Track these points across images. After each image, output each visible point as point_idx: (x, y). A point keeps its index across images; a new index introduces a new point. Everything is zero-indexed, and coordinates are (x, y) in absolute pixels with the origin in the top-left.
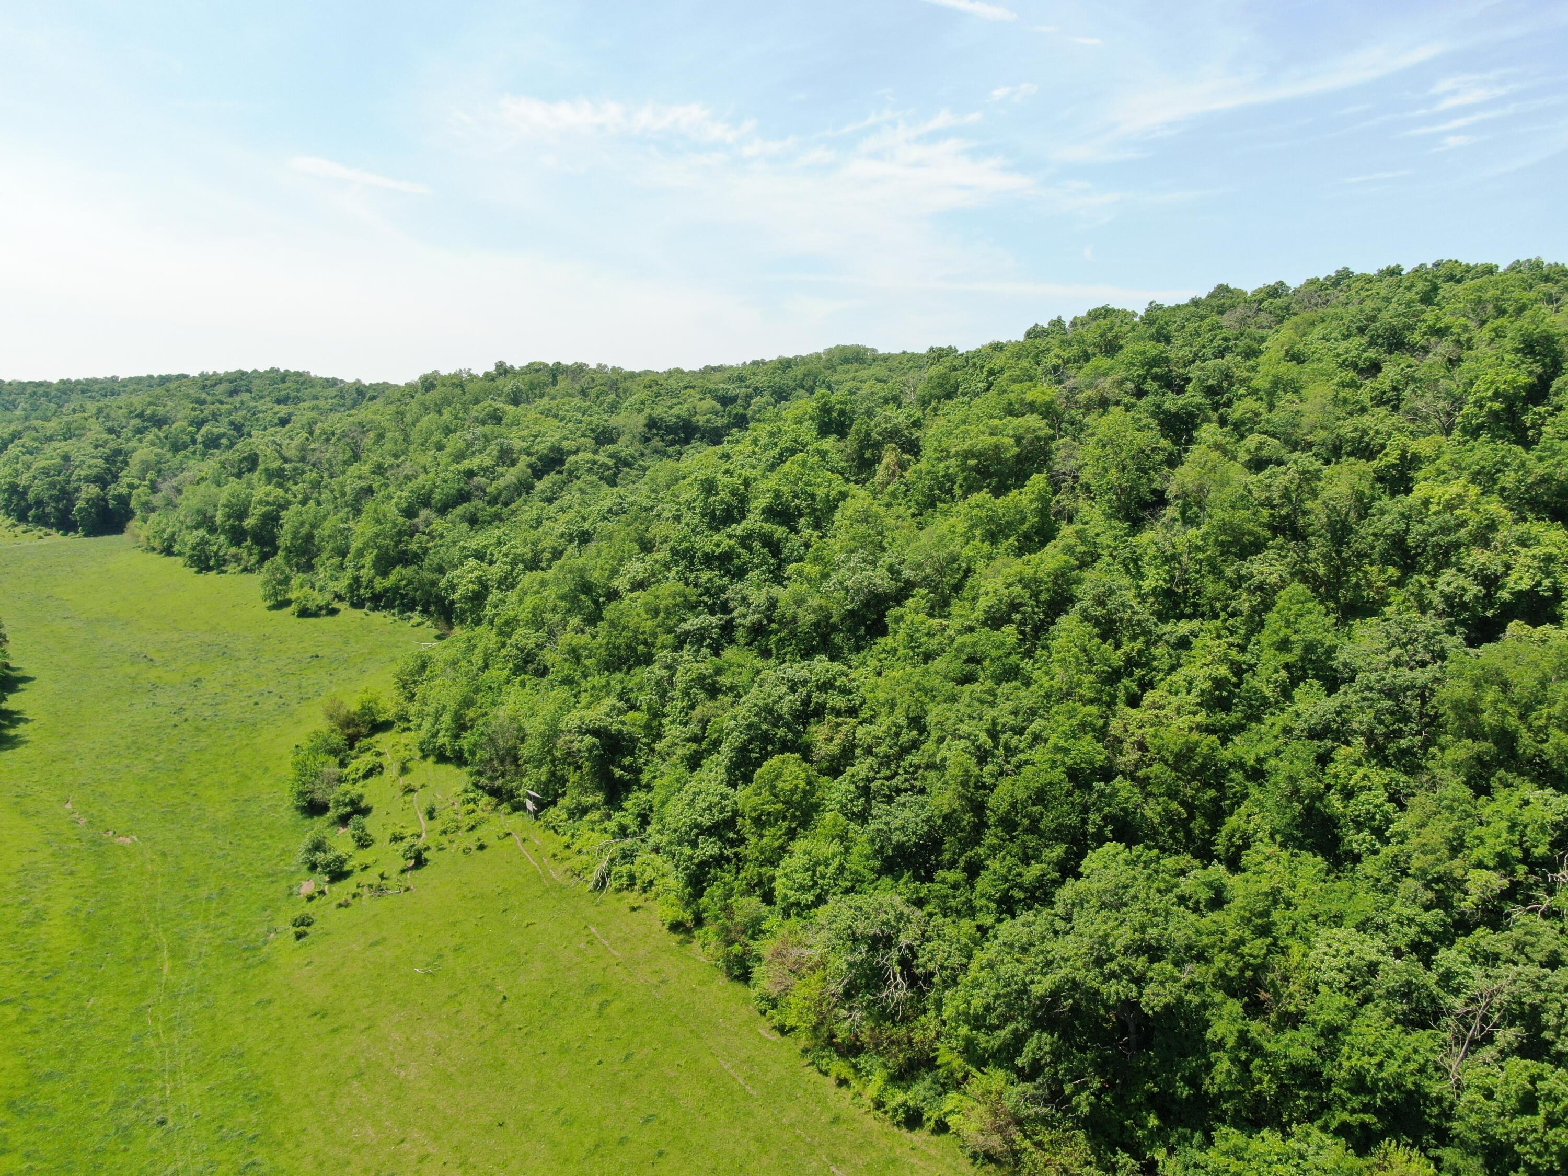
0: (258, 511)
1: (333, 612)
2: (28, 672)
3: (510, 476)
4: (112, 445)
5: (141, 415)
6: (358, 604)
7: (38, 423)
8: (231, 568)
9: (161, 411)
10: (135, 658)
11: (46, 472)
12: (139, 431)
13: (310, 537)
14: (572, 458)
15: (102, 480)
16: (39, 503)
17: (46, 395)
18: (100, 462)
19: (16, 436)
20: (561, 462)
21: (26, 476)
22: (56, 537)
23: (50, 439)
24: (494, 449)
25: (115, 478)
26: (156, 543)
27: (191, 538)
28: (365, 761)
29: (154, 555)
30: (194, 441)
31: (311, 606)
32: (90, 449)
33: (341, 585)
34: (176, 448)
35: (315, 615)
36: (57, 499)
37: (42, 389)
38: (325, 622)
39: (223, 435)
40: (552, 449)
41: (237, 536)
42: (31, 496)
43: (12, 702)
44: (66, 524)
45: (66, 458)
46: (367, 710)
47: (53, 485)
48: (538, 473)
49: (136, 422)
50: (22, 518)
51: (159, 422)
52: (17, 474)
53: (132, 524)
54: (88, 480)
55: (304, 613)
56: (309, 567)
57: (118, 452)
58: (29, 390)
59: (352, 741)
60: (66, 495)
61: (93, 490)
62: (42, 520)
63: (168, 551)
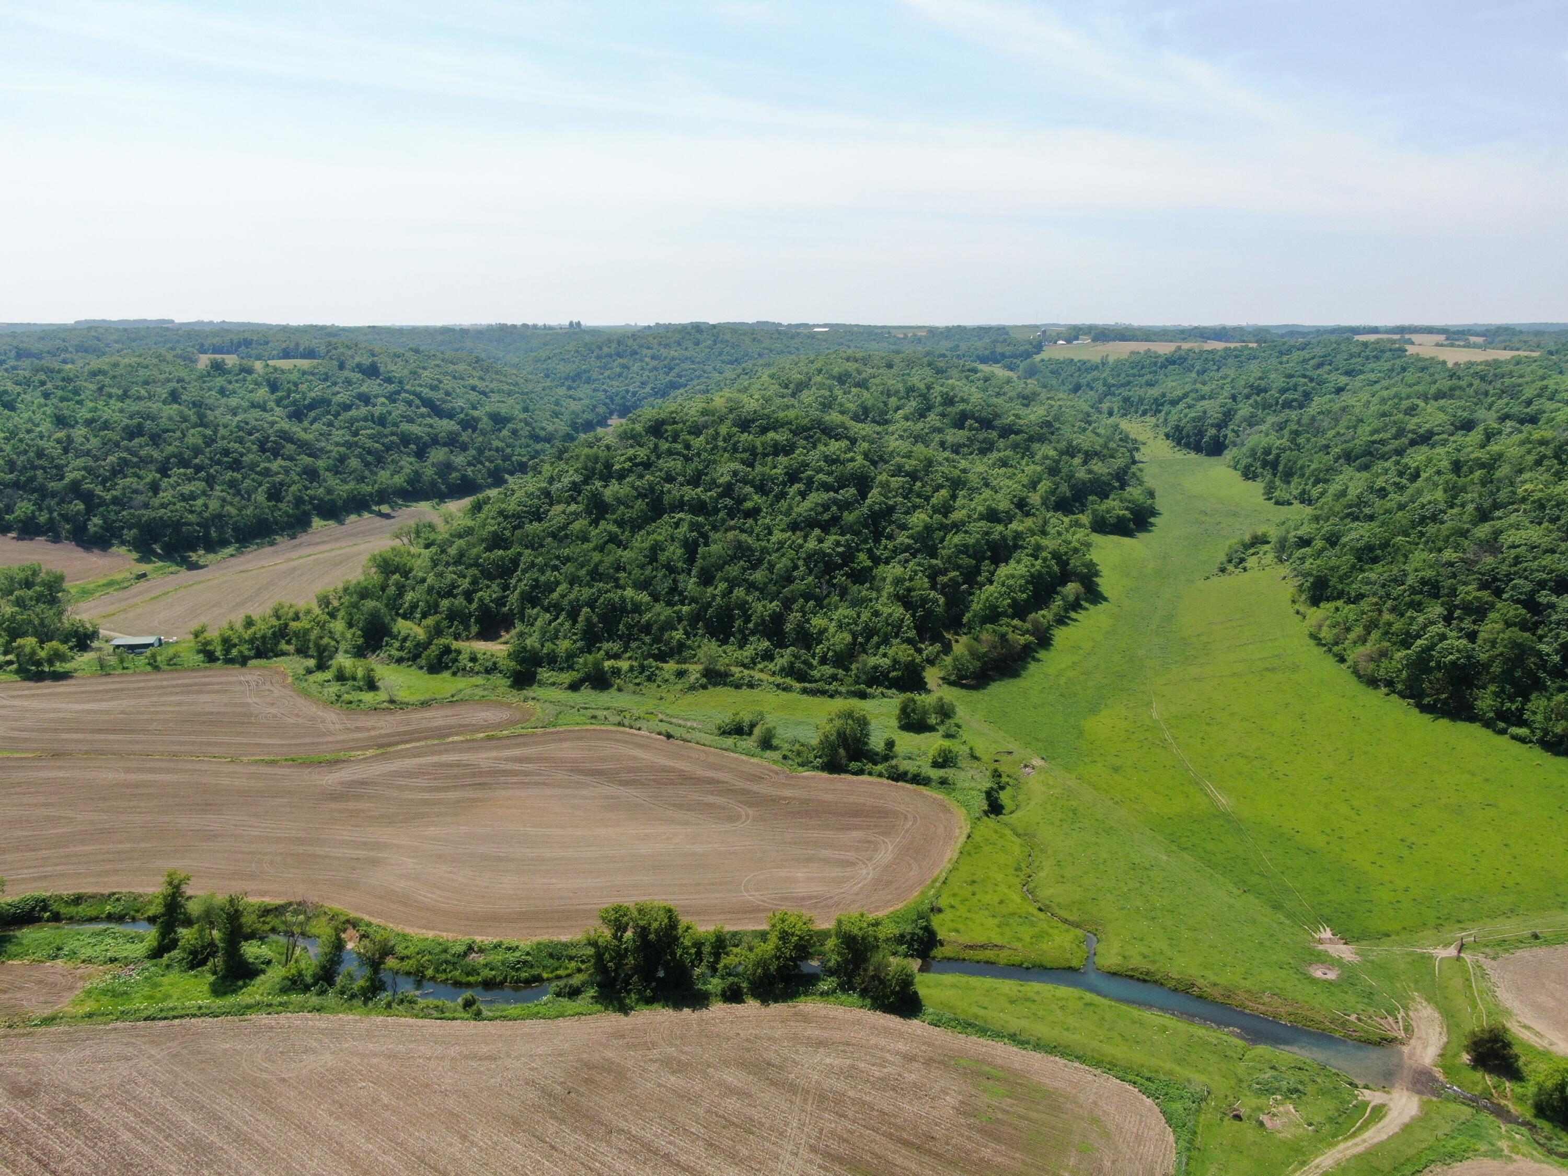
0: (1274, 452)
1: (1291, 504)
2: (1161, 511)
3: (1395, 444)
4: (1228, 406)
5: (1252, 386)
6: (1301, 502)
7: (1199, 386)
8: (1259, 480)
9: (1262, 383)
10: (1201, 512)
11: (1194, 419)
12: (1248, 397)
13: (1291, 468)
14: (1436, 437)
15: (1221, 425)
16: (1188, 436)
17: (1213, 360)
18: (1220, 415)
19: (1185, 395)
20: (1430, 439)
21: (1184, 421)
22: (1193, 455)
23: (1203, 398)
24: (1394, 430)
25: (1226, 426)
26: (1232, 463)
27: (1244, 462)
28: (1252, 551)
29: (1230, 470)
30: (1277, 403)
31: (1281, 500)
32: (1217, 408)
33: (1295, 492)
34: (1266, 406)
35: (1282, 504)
36: (1196, 435)
37: (1211, 357)
38: (1285, 508)
39: (1295, 400)
40: (1428, 431)
41: (1265, 464)
42: (1184, 433)
43: (1152, 520)
44: (1198, 449)
45: (1205, 412)
46: (1264, 535)
47: (1195, 427)
48: (1413, 443)
49: (1246, 391)
50: (1179, 443)
51: (1260, 391)
52: (1180, 420)
53: (1226, 452)
54: (1212, 425)
55: (1277, 503)
56: (1289, 483)
57: (1229, 411)
58: (1205, 356)
59: (1253, 545)
60: (1201, 433)
61: (1213, 431)
62: (1187, 446)
63: (1235, 468)
